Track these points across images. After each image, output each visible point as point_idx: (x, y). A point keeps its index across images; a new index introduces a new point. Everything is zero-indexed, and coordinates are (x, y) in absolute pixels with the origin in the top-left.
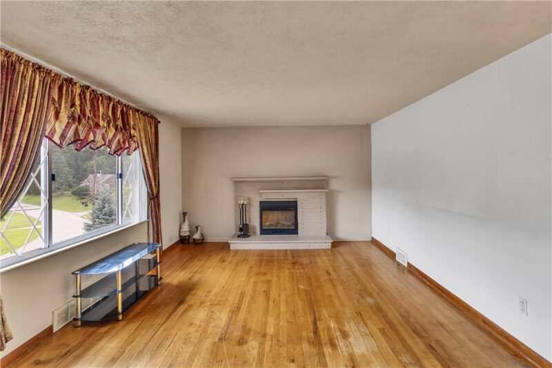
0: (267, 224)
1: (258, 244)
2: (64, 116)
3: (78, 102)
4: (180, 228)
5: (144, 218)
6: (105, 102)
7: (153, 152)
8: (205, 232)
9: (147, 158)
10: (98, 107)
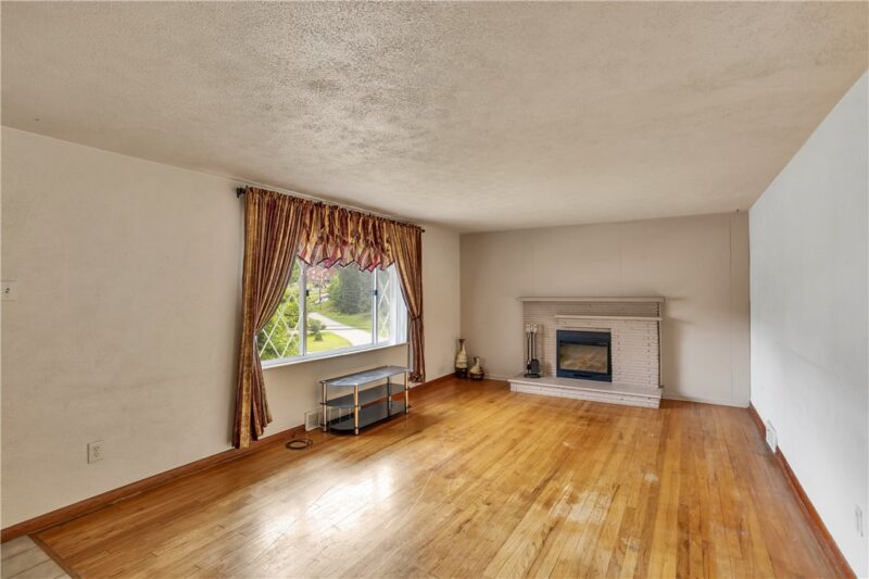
0: (566, 365)
1: (548, 389)
2: (314, 238)
3: (327, 223)
4: (456, 358)
5: (403, 340)
6: (355, 218)
7: (414, 266)
8: (487, 366)
9: (404, 273)
10: (347, 224)
